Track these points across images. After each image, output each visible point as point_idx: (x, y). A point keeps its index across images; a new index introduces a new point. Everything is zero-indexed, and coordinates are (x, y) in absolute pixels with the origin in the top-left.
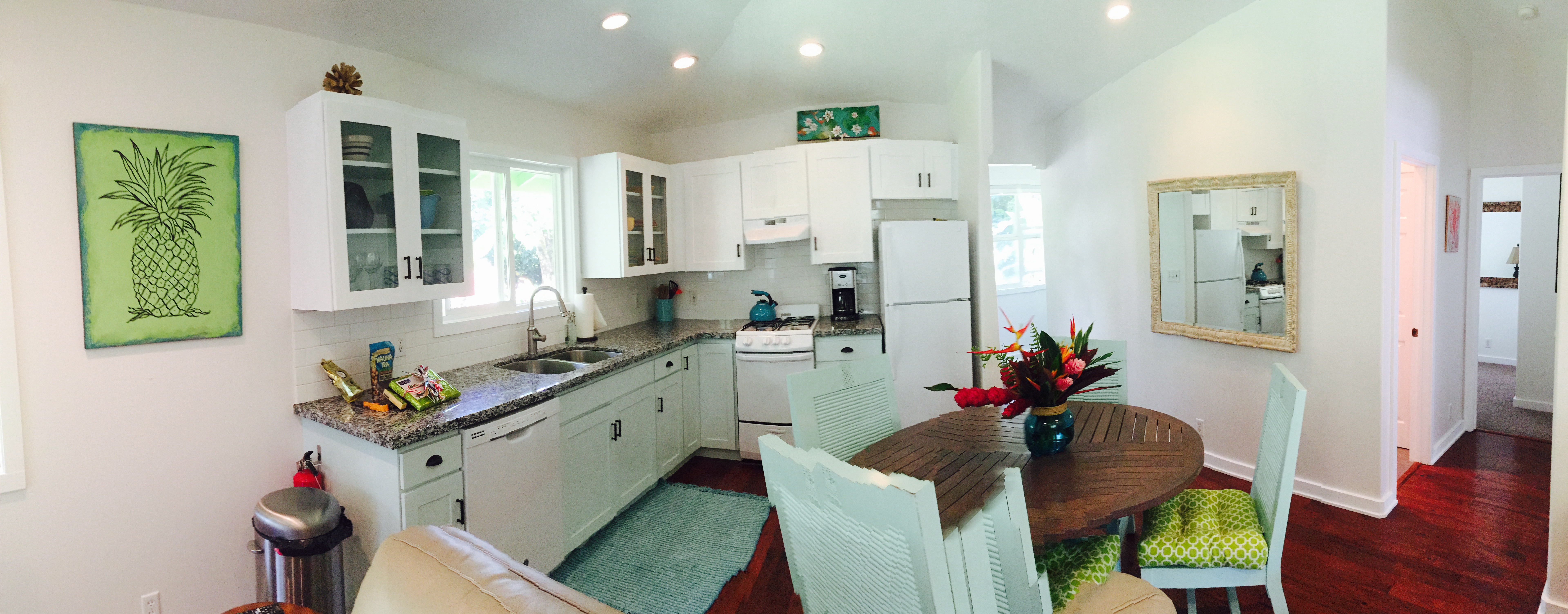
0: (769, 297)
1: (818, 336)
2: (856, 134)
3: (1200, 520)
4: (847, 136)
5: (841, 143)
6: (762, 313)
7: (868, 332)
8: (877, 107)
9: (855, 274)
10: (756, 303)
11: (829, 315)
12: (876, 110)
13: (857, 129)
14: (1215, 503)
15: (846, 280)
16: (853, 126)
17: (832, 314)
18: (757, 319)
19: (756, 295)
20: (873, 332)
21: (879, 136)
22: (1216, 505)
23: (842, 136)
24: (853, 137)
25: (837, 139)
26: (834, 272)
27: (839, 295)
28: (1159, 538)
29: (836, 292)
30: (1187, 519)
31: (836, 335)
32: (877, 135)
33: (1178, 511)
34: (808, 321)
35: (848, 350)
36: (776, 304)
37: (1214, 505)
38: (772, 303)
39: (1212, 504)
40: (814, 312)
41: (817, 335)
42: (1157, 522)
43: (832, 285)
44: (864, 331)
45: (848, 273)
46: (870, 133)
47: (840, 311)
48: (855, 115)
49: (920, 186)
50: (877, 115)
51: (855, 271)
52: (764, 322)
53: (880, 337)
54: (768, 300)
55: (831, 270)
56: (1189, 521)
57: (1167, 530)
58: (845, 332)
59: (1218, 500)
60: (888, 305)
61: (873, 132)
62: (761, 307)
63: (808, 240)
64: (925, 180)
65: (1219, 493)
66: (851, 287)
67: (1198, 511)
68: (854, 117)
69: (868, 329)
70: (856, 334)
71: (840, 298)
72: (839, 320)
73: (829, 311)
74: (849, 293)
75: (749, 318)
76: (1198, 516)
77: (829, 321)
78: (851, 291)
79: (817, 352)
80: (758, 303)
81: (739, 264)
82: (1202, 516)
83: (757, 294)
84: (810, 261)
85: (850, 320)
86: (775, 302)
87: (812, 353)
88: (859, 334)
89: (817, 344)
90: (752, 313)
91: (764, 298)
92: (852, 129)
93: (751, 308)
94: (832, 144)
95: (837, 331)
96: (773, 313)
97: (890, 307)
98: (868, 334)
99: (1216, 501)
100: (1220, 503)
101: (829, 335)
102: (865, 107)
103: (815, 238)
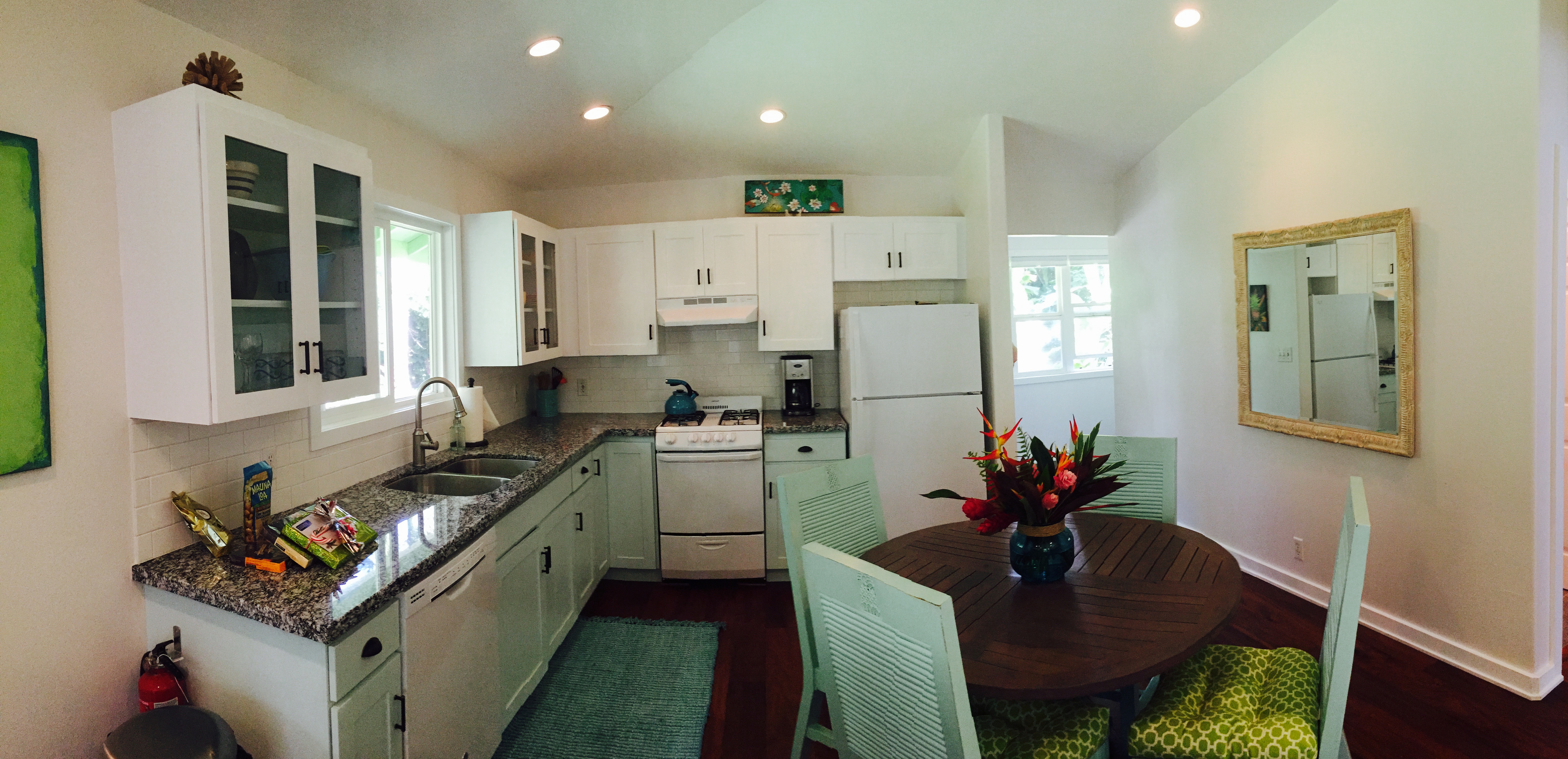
0: (687, 386)
1: (768, 432)
2: (815, 209)
3: (1228, 695)
4: (805, 211)
5: (799, 219)
6: (679, 405)
7: (831, 429)
8: (841, 181)
9: (811, 363)
10: (672, 394)
11: (779, 408)
12: (839, 185)
13: (816, 204)
14: (1261, 668)
15: (802, 370)
16: (811, 200)
17: (785, 407)
18: (674, 413)
19: (671, 385)
20: (836, 429)
21: (843, 212)
22: (1262, 671)
23: (800, 211)
24: (812, 213)
25: (794, 213)
26: (788, 361)
27: (793, 387)
28: (1163, 719)
29: (789, 384)
30: (1212, 691)
31: (793, 432)
32: (840, 211)
33: (1207, 678)
34: (752, 414)
35: (806, 450)
36: (697, 395)
37: (1260, 671)
38: (692, 394)
39: (1256, 671)
40: (756, 404)
41: (766, 432)
42: (1171, 693)
43: (785, 374)
44: (827, 428)
45: (804, 362)
46: (833, 209)
47: (794, 404)
48: (812, 188)
49: (890, 266)
50: (841, 190)
51: (811, 360)
52: (684, 415)
53: (844, 435)
54: (686, 390)
55: (785, 358)
56: (1213, 695)
57: (1181, 707)
58: (804, 428)
59: (1266, 665)
60: (855, 399)
61: (836, 208)
62: (679, 398)
63: (756, 323)
64: (896, 259)
65: (1271, 655)
66: (806, 377)
67: (1230, 681)
68: (811, 190)
69: (830, 425)
70: (816, 431)
71: (794, 390)
72: (792, 416)
73: (778, 404)
74: (804, 385)
75: (663, 410)
76: (1228, 689)
77: (779, 415)
78: (808, 382)
79: (766, 451)
80: (674, 393)
81: (651, 348)
82: (1232, 689)
83: (673, 383)
84: (757, 346)
85: (805, 415)
86: (695, 392)
87: (761, 452)
88: (820, 431)
89: (766, 442)
90: (669, 404)
91: (681, 387)
92: (810, 204)
93: (667, 398)
94: (789, 219)
95: (794, 427)
96: (694, 406)
97: (856, 401)
98: (831, 431)
99: (1263, 666)
100: (1268, 669)
101: (783, 432)
102: (826, 181)
103: (764, 322)
